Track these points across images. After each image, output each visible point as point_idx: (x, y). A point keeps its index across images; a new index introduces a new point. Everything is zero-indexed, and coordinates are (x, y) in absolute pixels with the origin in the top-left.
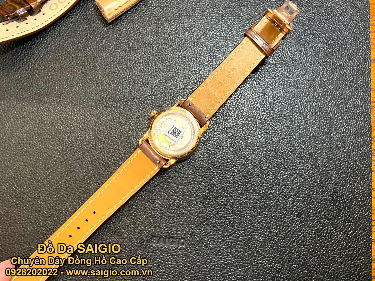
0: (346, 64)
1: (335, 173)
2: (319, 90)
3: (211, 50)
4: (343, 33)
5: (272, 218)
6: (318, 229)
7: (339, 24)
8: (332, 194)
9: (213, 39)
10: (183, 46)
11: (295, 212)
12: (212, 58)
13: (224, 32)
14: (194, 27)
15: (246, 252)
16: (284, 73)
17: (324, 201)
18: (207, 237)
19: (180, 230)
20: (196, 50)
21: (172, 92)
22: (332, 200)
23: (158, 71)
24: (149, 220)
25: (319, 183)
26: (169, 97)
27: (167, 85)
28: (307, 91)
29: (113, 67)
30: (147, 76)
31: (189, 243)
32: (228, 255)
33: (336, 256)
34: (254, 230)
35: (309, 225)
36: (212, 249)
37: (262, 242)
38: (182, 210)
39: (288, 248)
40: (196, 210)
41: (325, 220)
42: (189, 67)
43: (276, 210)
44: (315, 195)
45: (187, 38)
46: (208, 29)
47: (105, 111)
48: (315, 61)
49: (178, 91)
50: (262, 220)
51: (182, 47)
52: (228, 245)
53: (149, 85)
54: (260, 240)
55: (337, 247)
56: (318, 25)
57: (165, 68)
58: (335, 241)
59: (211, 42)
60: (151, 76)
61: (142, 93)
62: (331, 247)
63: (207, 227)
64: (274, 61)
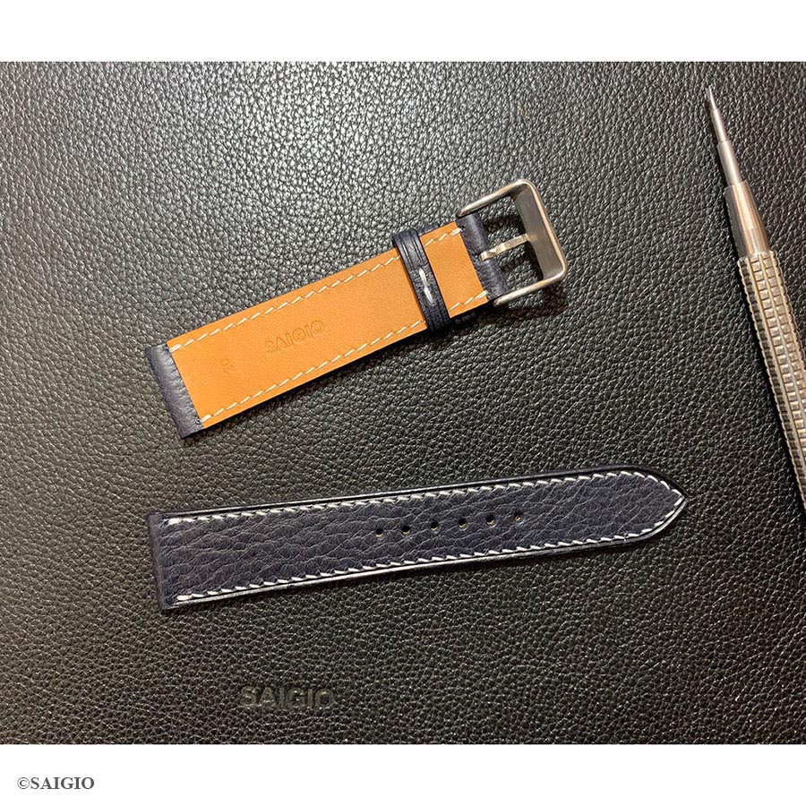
1: (756, 491)
2: (714, 246)
3: (383, 138)
8: (746, 550)
9: (389, 102)
11: (637, 606)
12: (390, 161)
17: (722, 571)
19: (317, 667)
20: (338, 142)
21: (272, 275)
22: (745, 566)
25: (708, 522)
27: (258, 254)
29: (95, 209)
30: (195, 232)
31: (342, 698)
33: (751, 718)
37: (541, 688)
39: (617, 702)
40: (359, 612)
42: (321, 196)
43: (584, 601)
44: (695, 554)
45: (311, 103)
47: (82, 344)
49: (290, 272)
53: (202, 256)
55: (753, 694)
59: (383, 110)
61: (184, 282)
62: (735, 695)
63: (390, 654)
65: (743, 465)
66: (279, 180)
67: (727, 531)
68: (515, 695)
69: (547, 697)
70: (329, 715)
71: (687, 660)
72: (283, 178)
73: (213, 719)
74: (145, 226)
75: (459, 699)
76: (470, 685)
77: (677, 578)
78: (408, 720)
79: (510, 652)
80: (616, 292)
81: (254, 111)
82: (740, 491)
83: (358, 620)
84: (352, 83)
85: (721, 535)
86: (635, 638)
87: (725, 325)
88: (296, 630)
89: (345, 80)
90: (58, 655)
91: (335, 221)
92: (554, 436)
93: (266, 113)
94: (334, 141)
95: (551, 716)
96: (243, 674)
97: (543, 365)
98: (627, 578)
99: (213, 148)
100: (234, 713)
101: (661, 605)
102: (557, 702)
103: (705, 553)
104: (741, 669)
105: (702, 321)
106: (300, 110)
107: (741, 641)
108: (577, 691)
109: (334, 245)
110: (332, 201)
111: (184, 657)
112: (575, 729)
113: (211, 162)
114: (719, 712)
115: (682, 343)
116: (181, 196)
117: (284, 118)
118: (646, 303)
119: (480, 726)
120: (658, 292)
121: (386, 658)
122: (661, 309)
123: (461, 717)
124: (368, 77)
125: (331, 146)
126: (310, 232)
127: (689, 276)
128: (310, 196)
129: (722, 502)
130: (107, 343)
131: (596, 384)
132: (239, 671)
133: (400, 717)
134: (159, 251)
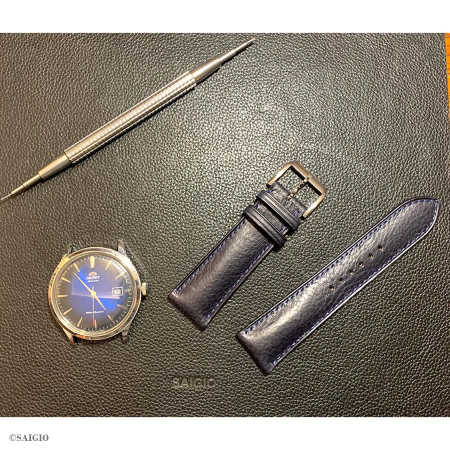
0: (415, 129)
1: (406, 279)
2: (379, 169)
3: (231, 127)
4: (409, 87)
5: (326, 343)
6: (386, 354)
7: (404, 75)
8: (404, 306)
9: (232, 111)
10: (193, 125)
11: (355, 334)
12: (233, 137)
13: (247, 101)
14: (207, 97)
15: (293, 389)
16: (332, 150)
17: (393, 316)
18: (243, 373)
19: (208, 367)
20: (211, 130)
21: (183, 188)
22: (404, 314)
23: (164, 161)
24: (167, 357)
25: (385, 294)
26: (180, 195)
27: (177, 179)
28: (365, 171)
29: (105, 161)
30: (149, 170)
31: (220, 382)
32: (271, 394)
33: (412, 387)
34: (303, 360)
35: (374, 349)
36: (250, 387)
37: (313, 374)
38: (208, 342)
39: (348, 380)
40: (226, 340)
41: (395, 342)
42: (204, 153)
43: (330, 332)
44: (380, 309)
45: (199, 113)
46: (225, 98)
47: (99, 220)
48: (372, 129)
49: (191, 186)
50: (313, 347)
51: (192, 127)
52: (270, 381)
53: (152, 181)
54: (311, 372)
55: (412, 375)
56: (374, 79)
57: (173, 156)
58: (409, 367)
59: (230, 115)
60: (155, 169)
61: (145, 192)
62: (404, 376)
63: (241, 360)
64: (316, 134)
65: (400, 267)
66: (186, 147)
67: (394, 298)
68: (301, 378)
69: (316, 379)
70: (213, 390)
71: (380, 359)
72: (187, 146)
73: (159, 394)
74: (127, 168)
75: (274, 381)
76: (279, 374)
77: (373, 320)
78: (251, 392)
79: (297, 358)
80: (337, 191)
81: (174, 117)
82: (399, 279)
83: (226, 344)
84: (216, 104)
85: (392, 300)
86: (355, 349)
87: (387, 203)
88: (198, 350)
89: (213, 103)
90: (87, 365)
91: (210, 164)
92: (312, 256)
93: (179, 118)
94: (209, 129)
95: (318, 388)
96: (173, 372)
97: (306, 224)
98: (350, 321)
99: (156, 134)
100: (170, 391)
101: (366, 333)
102: (320, 381)
103: (385, 308)
104: (406, 363)
105: (377, 202)
106: (194, 117)
107: (405, 350)
108: (329, 376)
109: (210, 174)
110: (209, 155)
111: (146, 364)
112: (330, 394)
113: (155, 139)
114: (397, 384)
115: (368, 212)
116: (143, 155)
117: (187, 120)
118: (350, 195)
119: (285, 394)
120: (356, 190)
121: (239, 362)
122: (357, 197)
123: (276, 390)
124: (223, 101)
125: (208, 132)
126: (200, 169)
127: (370, 183)
128: (199, 154)
129: (391, 284)
130: (110, 220)
131: (330, 232)
132: (171, 370)
133: (247, 390)
134: (134, 179)
